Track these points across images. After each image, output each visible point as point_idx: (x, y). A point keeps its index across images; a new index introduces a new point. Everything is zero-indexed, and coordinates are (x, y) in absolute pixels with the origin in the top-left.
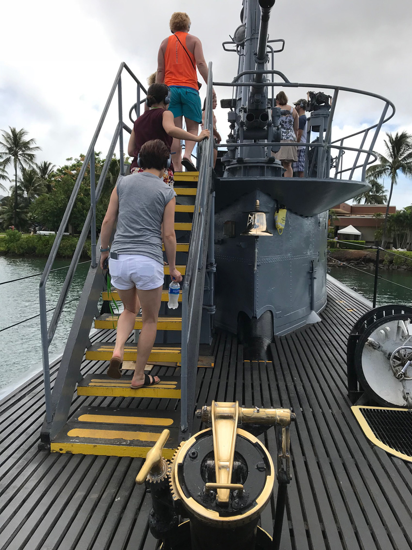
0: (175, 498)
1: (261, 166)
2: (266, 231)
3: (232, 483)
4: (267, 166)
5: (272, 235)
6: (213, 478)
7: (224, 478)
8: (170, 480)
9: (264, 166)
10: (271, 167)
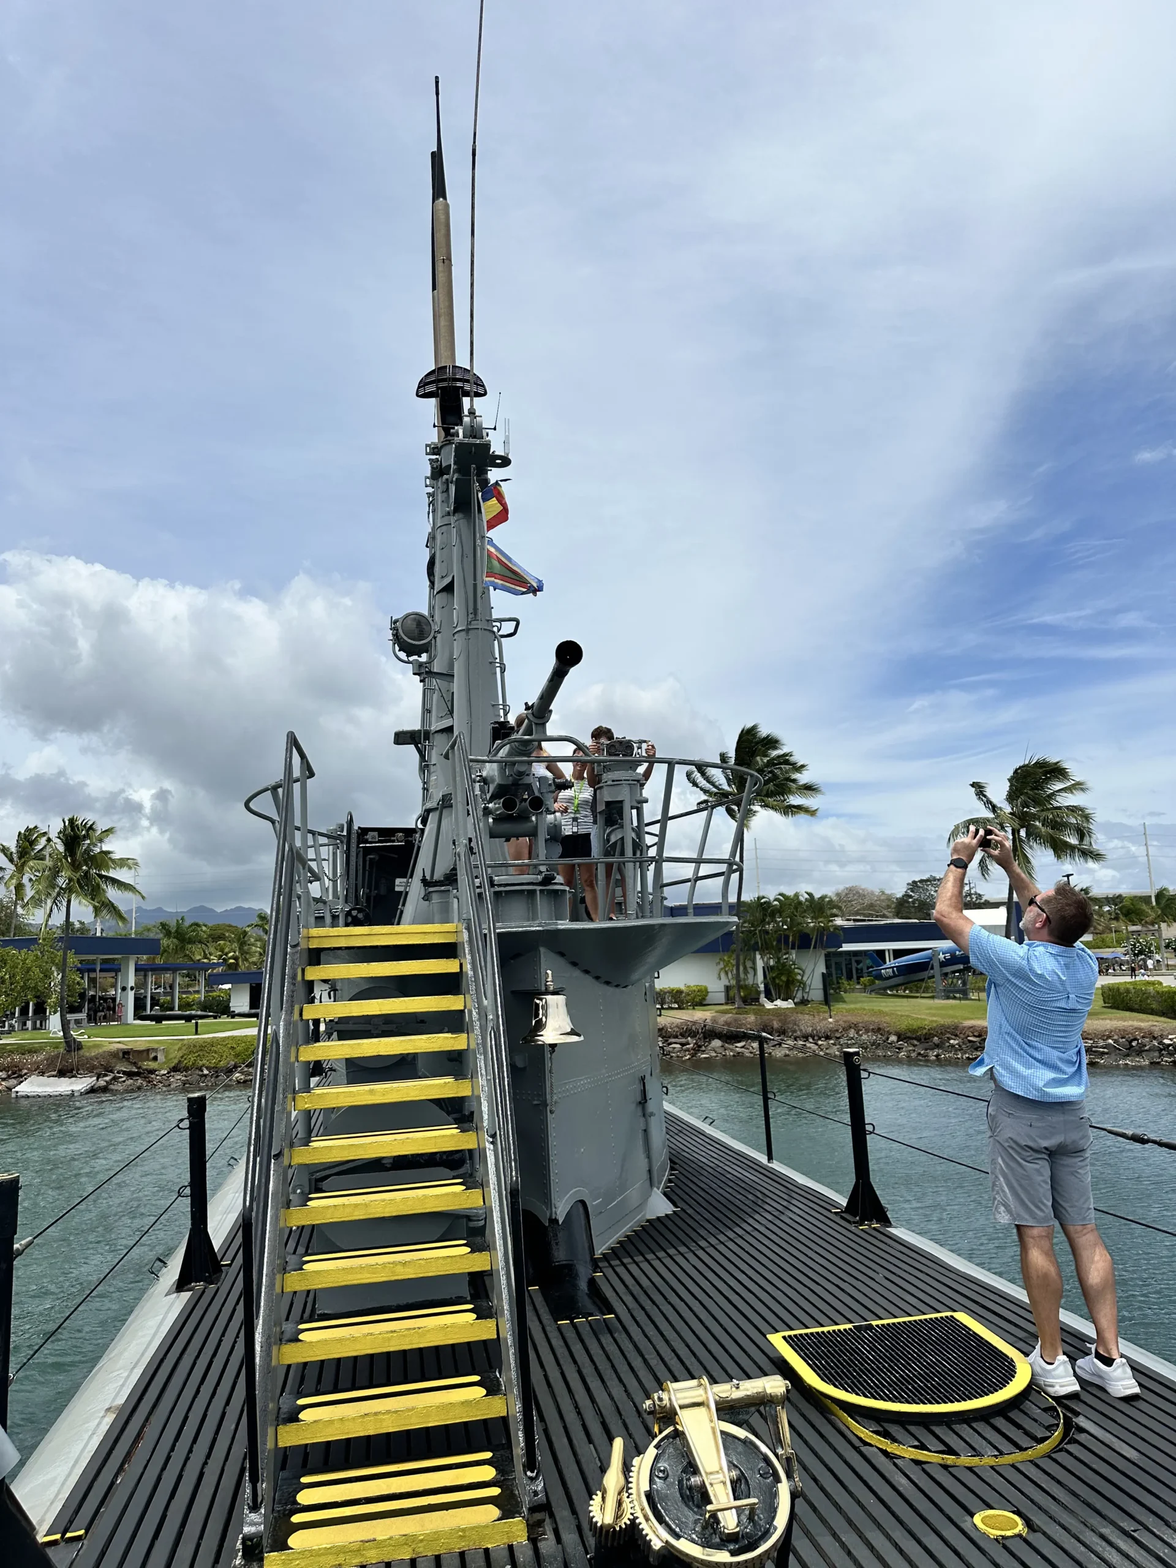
0: (657, 1545)
1: (529, 891)
2: (573, 1033)
3: (735, 1499)
4: (540, 890)
5: (582, 1038)
6: (706, 1499)
7: (721, 1496)
8: (637, 1521)
9: (534, 891)
10: (548, 890)
